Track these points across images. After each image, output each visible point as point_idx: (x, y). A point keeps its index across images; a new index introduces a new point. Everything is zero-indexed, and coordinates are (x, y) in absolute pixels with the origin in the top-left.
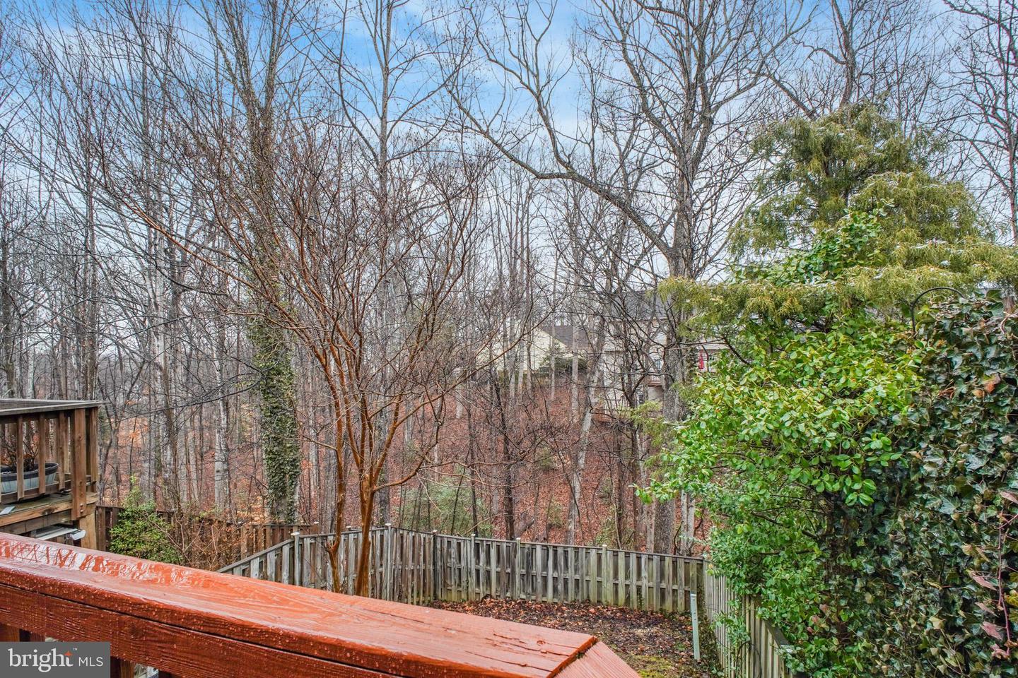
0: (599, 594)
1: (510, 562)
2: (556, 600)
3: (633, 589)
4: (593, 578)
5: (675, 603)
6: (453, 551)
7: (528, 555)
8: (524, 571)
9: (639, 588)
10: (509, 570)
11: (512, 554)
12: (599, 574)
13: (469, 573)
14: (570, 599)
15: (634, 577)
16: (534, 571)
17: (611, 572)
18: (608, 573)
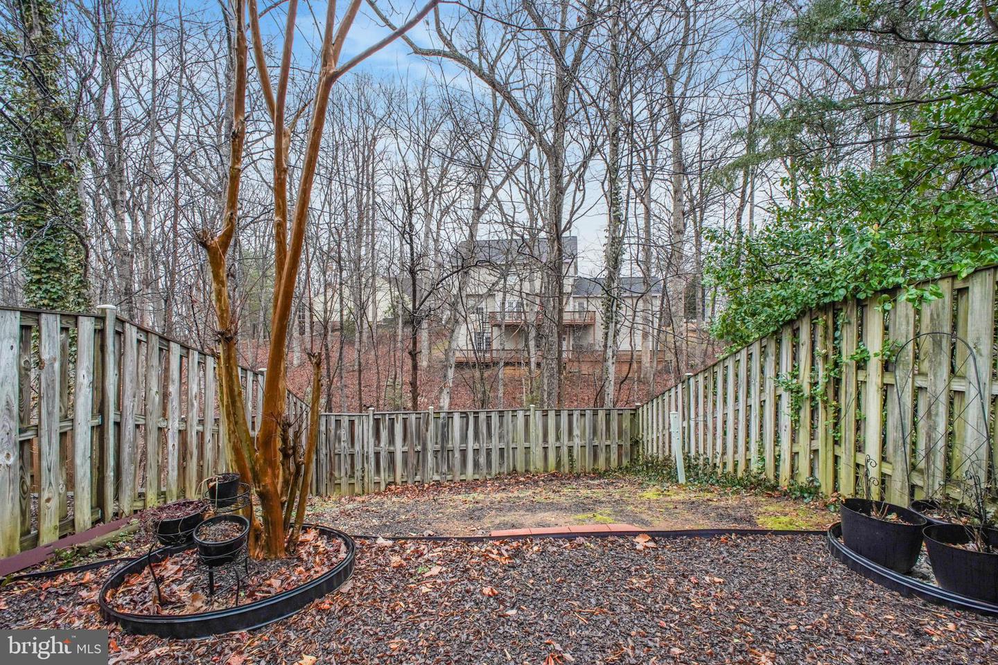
0: (527, 462)
1: (421, 438)
2: (477, 477)
3: (565, 450)
4: (521, 445)
5: (608, 460)
6: (344, 433)
7: (444, 426)
8: (438, 447)
9: (570, 449)
10: (419, 448)
11: (423, 427)
12: (527, 439)
13: (365, 457)
14: (493, 473)
15: (565, 437)
16: (450, 445)
17: (541, 435)
18: (537, 436)
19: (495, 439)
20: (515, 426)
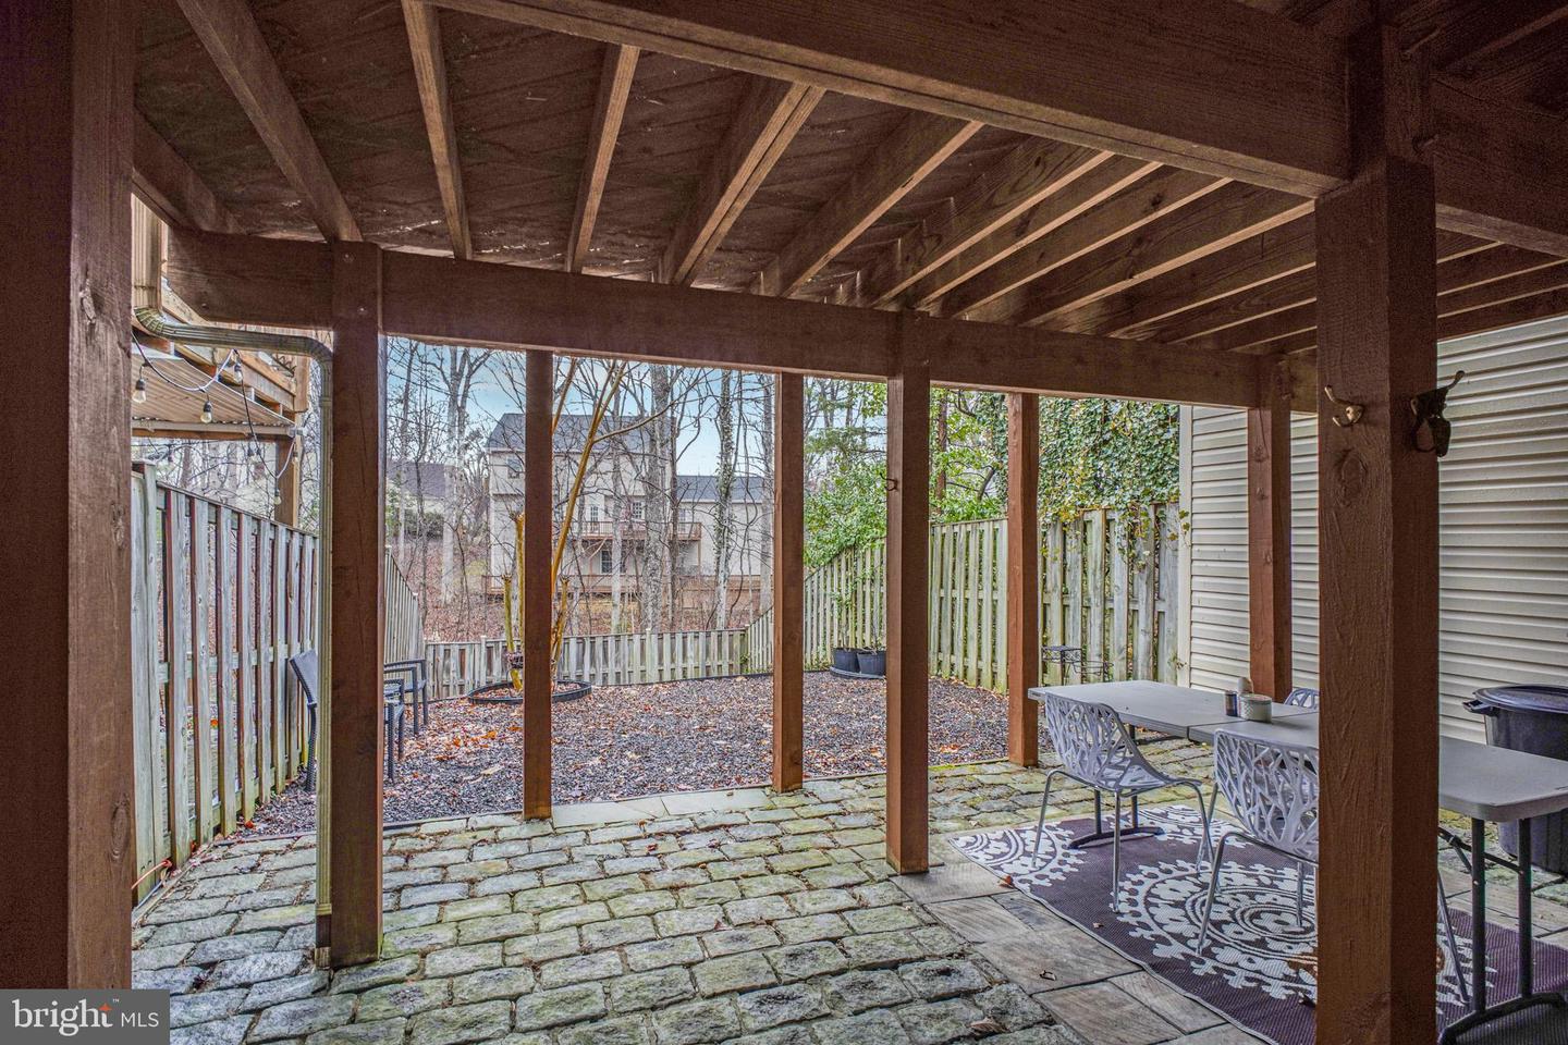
3: (679, 671)
4: (637, 668)
6: (453, 663)
9: (685, 670)
12: (643, 662)
15: (679, 658)
16: (566, 671)
17: (656, 658)
18: (653, 659)
19: (611, 662)
20: (631, 651)
